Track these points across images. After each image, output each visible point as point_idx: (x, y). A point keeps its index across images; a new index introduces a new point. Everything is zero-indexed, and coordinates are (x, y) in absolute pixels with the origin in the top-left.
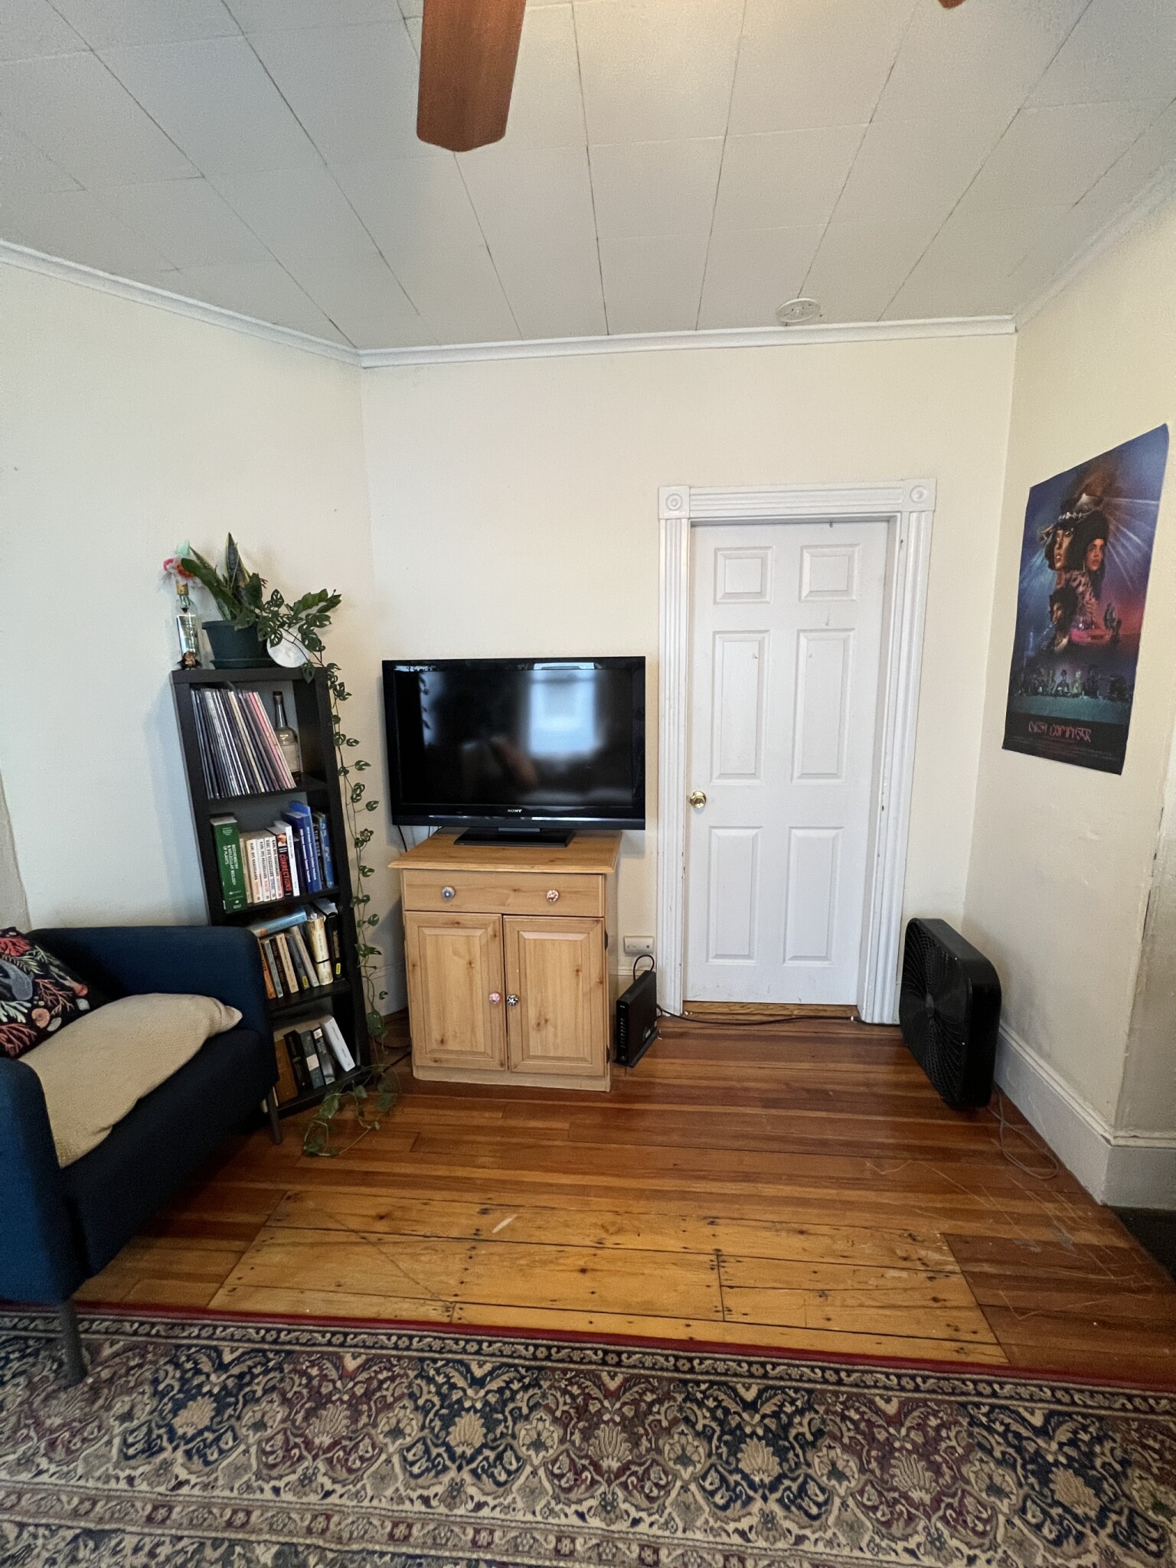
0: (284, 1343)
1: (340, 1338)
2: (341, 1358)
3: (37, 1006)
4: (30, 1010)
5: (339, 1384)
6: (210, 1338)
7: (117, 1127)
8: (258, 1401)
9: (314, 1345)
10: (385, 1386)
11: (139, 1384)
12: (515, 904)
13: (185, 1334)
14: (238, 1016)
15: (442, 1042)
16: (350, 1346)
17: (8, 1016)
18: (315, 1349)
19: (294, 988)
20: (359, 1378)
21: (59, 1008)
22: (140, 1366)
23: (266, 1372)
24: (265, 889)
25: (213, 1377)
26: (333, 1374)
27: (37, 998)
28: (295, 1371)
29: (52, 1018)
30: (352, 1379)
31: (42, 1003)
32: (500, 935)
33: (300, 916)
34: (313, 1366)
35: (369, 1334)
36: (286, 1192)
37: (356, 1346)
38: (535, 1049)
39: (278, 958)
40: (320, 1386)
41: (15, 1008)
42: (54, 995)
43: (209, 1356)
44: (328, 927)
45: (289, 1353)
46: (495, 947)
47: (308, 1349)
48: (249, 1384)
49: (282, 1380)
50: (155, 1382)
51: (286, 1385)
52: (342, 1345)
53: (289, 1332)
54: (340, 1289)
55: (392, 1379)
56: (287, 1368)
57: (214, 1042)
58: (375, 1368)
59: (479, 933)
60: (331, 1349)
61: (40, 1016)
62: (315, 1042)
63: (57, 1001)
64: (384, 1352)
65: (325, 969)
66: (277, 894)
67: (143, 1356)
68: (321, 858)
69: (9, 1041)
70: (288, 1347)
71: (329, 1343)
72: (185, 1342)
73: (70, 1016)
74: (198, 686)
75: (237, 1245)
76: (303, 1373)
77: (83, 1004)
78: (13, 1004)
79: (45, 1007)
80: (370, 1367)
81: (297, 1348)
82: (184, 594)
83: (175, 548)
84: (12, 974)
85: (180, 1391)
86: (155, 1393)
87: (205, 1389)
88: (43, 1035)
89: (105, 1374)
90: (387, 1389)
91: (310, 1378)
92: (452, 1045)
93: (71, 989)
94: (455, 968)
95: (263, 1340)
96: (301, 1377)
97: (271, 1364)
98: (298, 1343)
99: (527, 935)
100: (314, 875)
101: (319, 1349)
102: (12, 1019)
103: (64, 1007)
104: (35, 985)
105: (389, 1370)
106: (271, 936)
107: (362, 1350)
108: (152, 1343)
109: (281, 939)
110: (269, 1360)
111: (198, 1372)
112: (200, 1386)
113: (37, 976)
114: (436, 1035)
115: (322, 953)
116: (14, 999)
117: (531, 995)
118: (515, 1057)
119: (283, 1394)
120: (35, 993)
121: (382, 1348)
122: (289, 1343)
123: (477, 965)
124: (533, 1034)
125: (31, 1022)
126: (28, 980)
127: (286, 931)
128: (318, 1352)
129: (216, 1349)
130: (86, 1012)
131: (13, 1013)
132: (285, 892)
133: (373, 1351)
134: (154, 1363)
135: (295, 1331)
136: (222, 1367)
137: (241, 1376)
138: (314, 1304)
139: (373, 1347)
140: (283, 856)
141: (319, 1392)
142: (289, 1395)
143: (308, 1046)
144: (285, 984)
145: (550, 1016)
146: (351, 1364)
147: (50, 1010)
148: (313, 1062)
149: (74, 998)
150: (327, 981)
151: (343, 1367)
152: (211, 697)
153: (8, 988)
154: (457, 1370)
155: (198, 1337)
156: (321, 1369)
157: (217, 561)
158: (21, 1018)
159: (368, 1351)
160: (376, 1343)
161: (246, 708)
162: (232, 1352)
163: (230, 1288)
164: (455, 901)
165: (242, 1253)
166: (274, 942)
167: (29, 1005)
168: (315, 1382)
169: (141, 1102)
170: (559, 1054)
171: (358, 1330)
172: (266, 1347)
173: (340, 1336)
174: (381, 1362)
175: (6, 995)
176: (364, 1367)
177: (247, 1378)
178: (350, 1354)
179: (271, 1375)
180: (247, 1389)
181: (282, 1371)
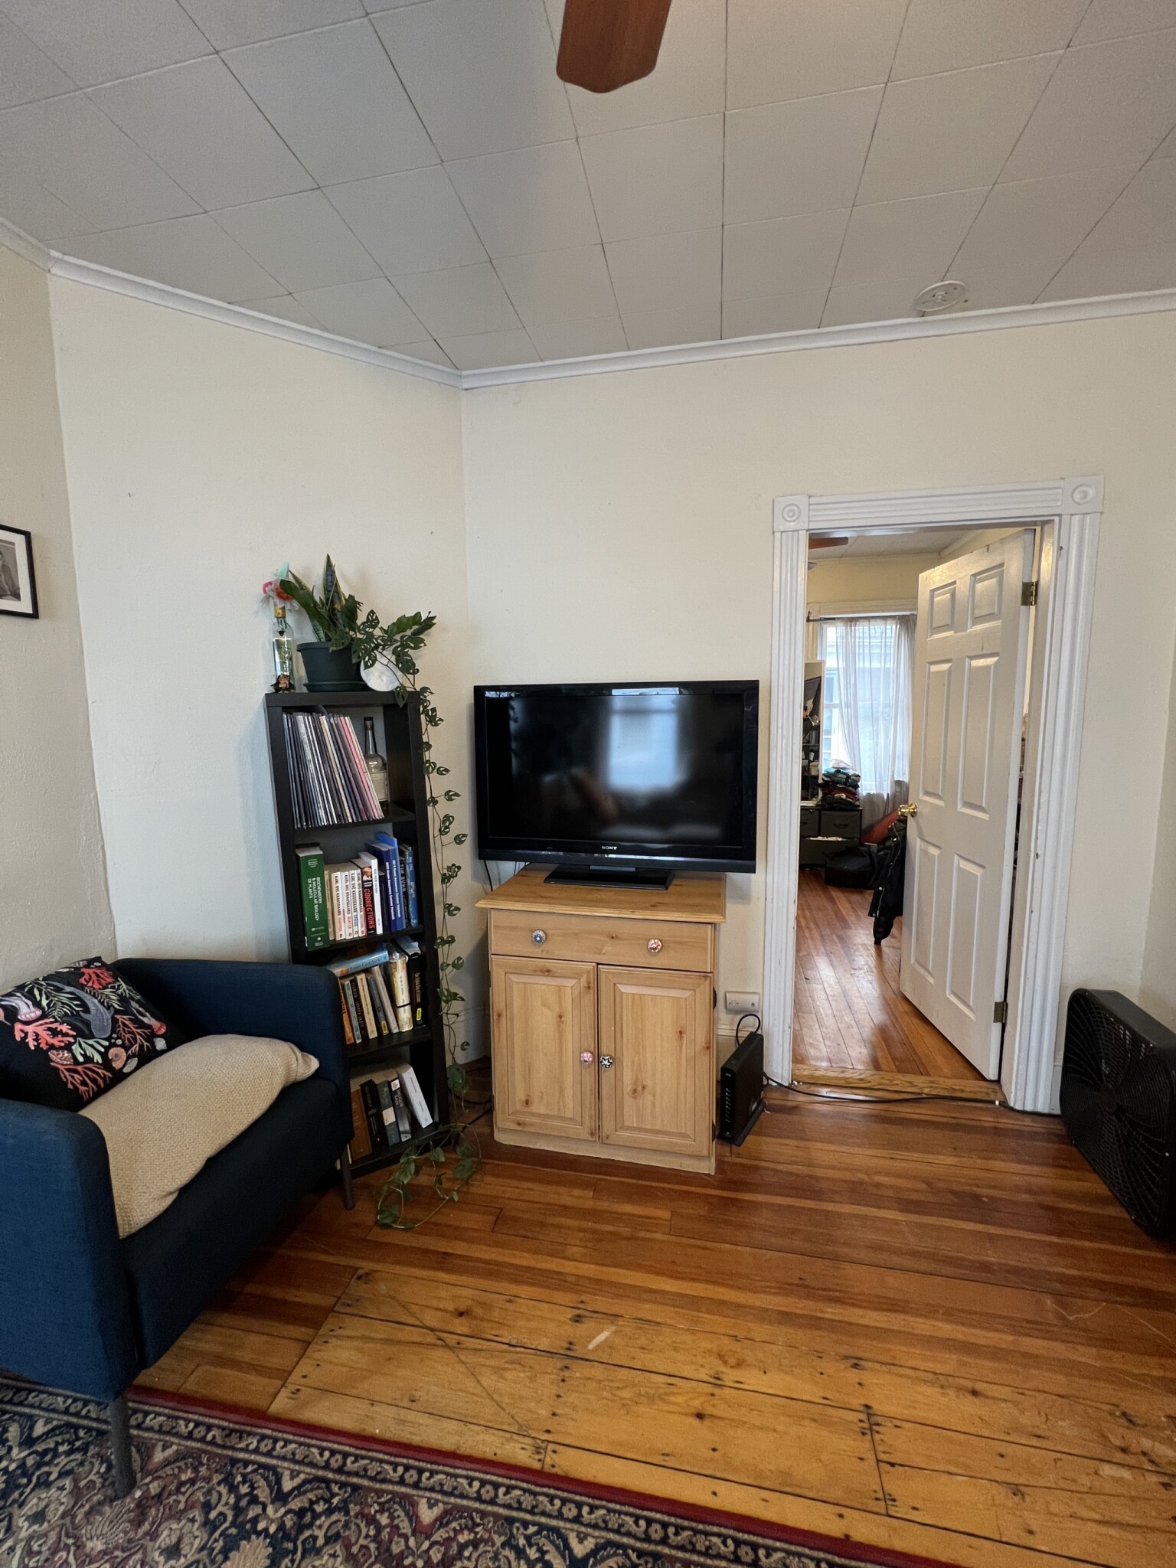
0: (349, 1474)
1: (411, 1476)
2: (414, 1504)
3: (115, 1045)
4: (107, 1049)
5: (412, 1542)
6: (269, 1454)
7: (183, 1191)
8: (318, 1552)
9: (384, 1481)
10: (466, 1554)
11: (190, 1507)
12: (611, 952)
13: (242, 1445)
14: (314, 1064)
15: (527, 1102)
16: (425, 1489)
17: (85, 1056)
18: (384, 1486)
19: (373, 1034)
20: (436, 1537)
21: (135, 1048)
22: (192, 1482)
23: (329, 1512)
24: (348, 927)
25: (270, 1510)
26: (405, 1527)
27: (115, 1036)
28: (361, 1515)
29: (129, 1058)
30: (428, 1537)
31: (119, 1042)
32: (594, 986)
33: (382, 956)
34: (382, 1511)
35: (447, 1474)
36: (357, 1269)
37: (432, 1489)
38: (631, 1119)
39: (357, 999)
40: (391, 1541)
41: (92, 1046)
42: (133, 1033)
43: (266, 1479)
44: (411, 968)
45: (356, 1488)
46: (589, 999)
47: (378, 1486)
48: (310, 1526)
49: (346, 1526)
50: (207, 1507)
51: (351, 1533)
52: (416, 1485)
53: (357, 1458)
54: (414, 1406)
55: (475, 1544)
56: (354, 1509)
57: (291, 1092)
58: (454, 1525)
59: (571, 983)
60: (403, 1489)
61: (116, 1056)
62: (392, 1093)
63: (135, 1039)
64: (465, 1502)
65: (405, 1014)
66: (360, 931)
67: (196, 1470)
68: (406, 894)
69: (84, 1083)
70: (355, 1480)
71: (402, 1481)
72: (241, 1455)
73: (147, 1056)
74: (291, 710)
75: (302, 1332)
76: (371, 1520)
77: (160, 1044)
78: (91, 1042)
79: (123, 1046)
80: (448, 1524)
81: (365, 1482)
82: (281, 618)
83: (273, 572)
84: (92, 1008)
85: (233, 1524)
86: (206, 1523)
87: (261, 1526)
88: (119, 1077)
89: (154, 1488)
90: (469, 1558)
91: (379, 1529)
92: (538, 1108)
93: (149, 1027)
94: (543, 1021)
95: (327, 1466)
96: (368, 1525)
97: (335, 1501)
98: (365, 1476)
99: (624, 989)
100: (398, 912)
101: (390, 1487)
102: (88, 1059)
103: (141, 1046)
104: (115, 1021)
105: (471, 1530)
106: (352, 975)
107: (439, 1497)
108: (205, 1452)
109: (361, 979)
110: (333, 1495)
111: (254, 1500)
112: (255, 1521)
113: (117, 1012)
114: (520, 1096)
115: (403, 997)
116: (92, 1037)
117: (628, 1058)
118: (608, 1127)
119: (348, 1547)
120: (113, 1031)
121: (462, 1496)
122: (356, 1474)
123: (568, 1018)
124: (628, 1101)
125: (107, 1063)
126: (107, 1015)
127: (367, 971)
128: (389, 1492)
129: (273, 1469)
130: (163, 1052)
131: (90, 1052)
132: (368, 929)
133: (452, 1500)
134: (208, 1479)
135: (363, 1458)
136: (281, 1497)
137: (300, 1513)
138: (384, 1423)
139: (450, 1494)
140: (367, 890)
141: (388, 1550)
142: (355, 1549)
143: (385, 1098)
144: (363, 1028)
145: (649, 1083)
146: (427, 1515)
147: (127, 1050)
148: (389, 1116)
149: (151, 1037)
150: (407, 1027)
151: (417, 1517)
152: (302, 720)
153: (88, 1024)
154: (553, 1543)
155: (256, 1451)
156: (392, 1517)
157: (314, 583)
158: (98, 1058)
159: (446, 1499)
160: (455, 1488)
161: (337, 733)
162: (292, 1478)
163: (292, 1388)
164: (544, 947)
165: (309, 1343)
166: (354, 983)
167: (106, 1043)
168: (385, 1535)
169: (211, 1163)
170: (658, 1127)
171: (434, 1467)
172: (330, 1475)
173: (413, 1472)
174: (461, 1517)
175: (84, 1031)
176: (441, 1522)
177: (308, 1518)
178: (425, 1500)
179: (334, 1517)
180: (307, 1533)
181: (347, 1513)
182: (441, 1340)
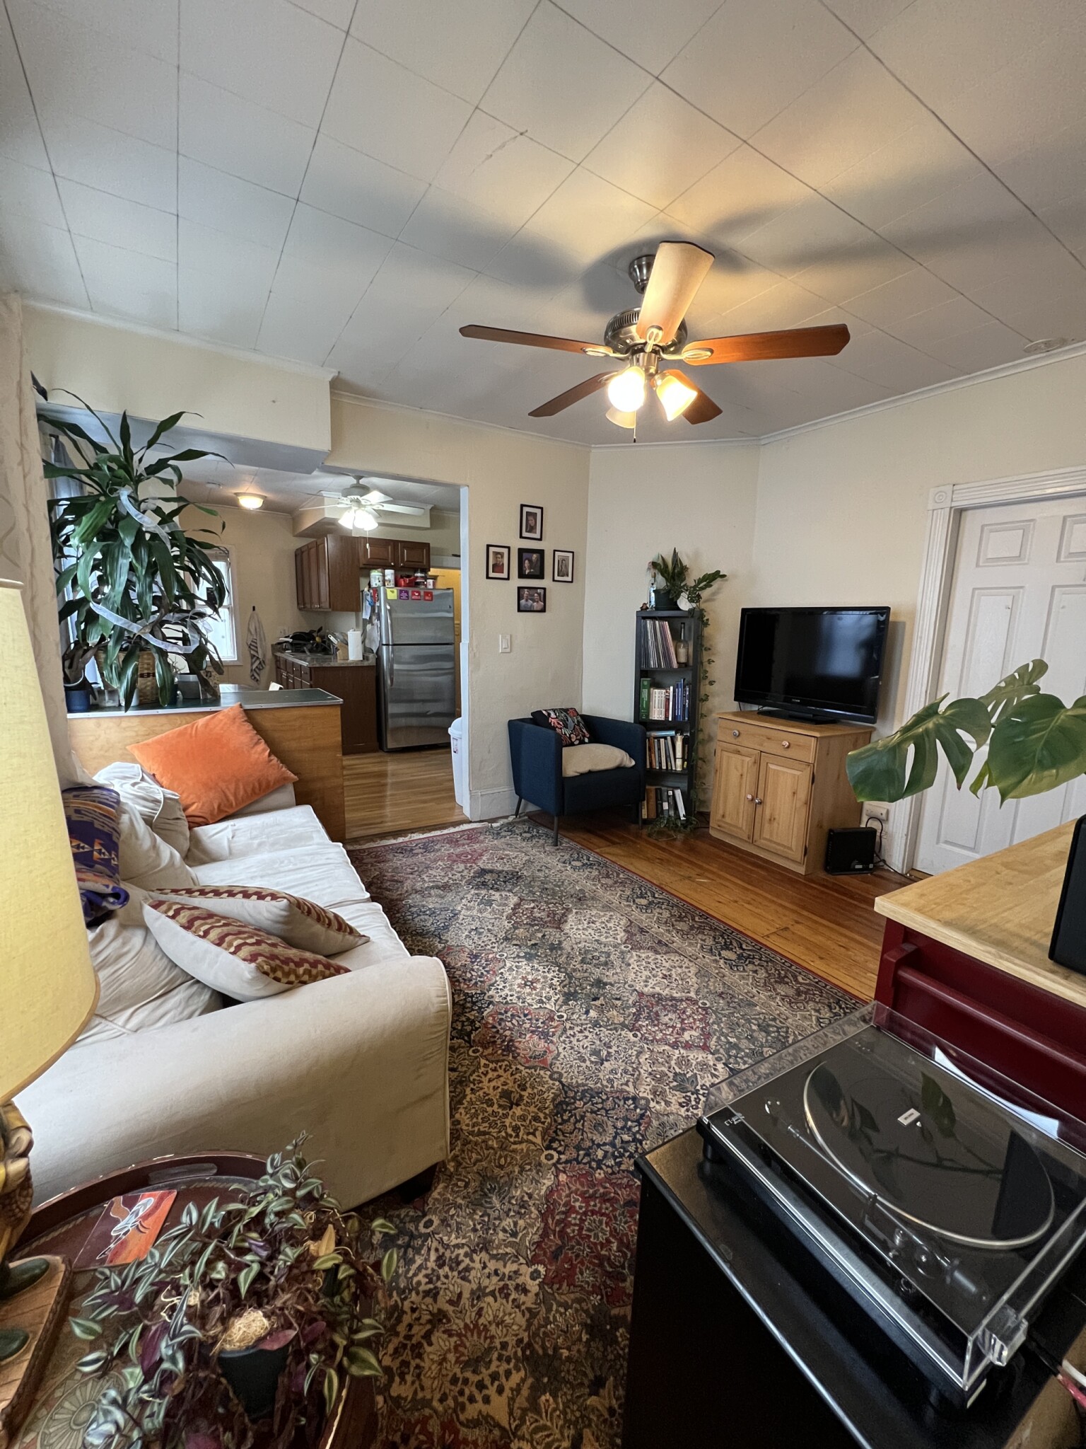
2: (619, 874)
3: (574, 734)
4: (571, 734)
7: (582, 774)
8: (592, 869)
9: (614, 868)
10: (627, 884)
11: (568, 853)
12: (768, 747)
13: (584, 851)
14: (633, 763)
15: (723, 816)
17: (565, 733)
19: (664, 767)
21: (579, 738)
22: (570, 850)
24: (657, 714)
25: (585, 860)
26: (615, 875)
27: (574, 732)
29: (577, 740)
32: (758, 763)
33: (673, 733)
35: (631, 874)
36: (634, 840)
37: (626, 874)
38: (766, 835)
39: (659, 749)
40: (610, 875)
42: (579, 733)
43: (586, 857)
44: (685, 742)
45: (606, 866)
46: (755, 769)
47: (612, 868)
49: (600, 869)
52: (622, 872)
53: (610, 863)
54: (630, 864)
56: (604, 868)
57: (620, 769)
59: (748, 759)
61: (573, 737)
62: (668, 796)
63: (579, 735)
64: (633, 879)
65: (679, 762)
66: (662, 718)
67: (572, 849)
68: (684, 706)
69: (563, 741)
71: (619, 870)
73: (582, 742)
74: (645, 618)
77: (586, 740)
78: (568, 731)
79: (576, 735)
80: (626, 879)
81: (609, 866)
82: (654, 577)
83: (652, 557)
84: (570, 722)
85: (576, 859)
86: (571, 856)
87: (582, 861)
88: (572, 744)
89: (561, 848)
91: (609, 872)
92: (728, 820)
93: (584, 733)
94: (734, 776)
95: (602, 861)
96: (606, 871)
99: (771, 766)
100: (679, 712)
102: (566, 735)
104: (575, 728)
105: (631, 882)
106: (658, 738)
107: (627, 876)
108: (575, 848)
109: (662, 741)
111: (582, 858)
113: (576, 726)
114: (721, 812)
115: (679, 754)
116: (568, 729)
117: (768, 801)
118: (756, 837)
120: (574, 730)
123: (744, 777)
124: (767, 825)
125: (570, 738)
126: (574, 726)
127: (665, 738)
128: (614, 870)
129: (589, 857)
130: (587, 743)
131: (567, 733)
132: (666, 718)
133: (630, 877)
134: (574, 852)
136: (588, 860)
138: (621, 863)
140: (668, 700)
141: (608, 876)
142: (600, 872)
143: (665, 797)
144: (660, 763)
145: (777, 817)
147: (577, 737)
148: (666, 806)
149: (584, 736)
150: (679, 769)
152: (649, 622)
153: (568, 725)
155: (586, 853)
156: (613, 873)
157: (660, 561)
158: (568, 736)
161: (662, 628)
162: (592, 859)
164: (740, 739)
165: (611, 846)
166: (659, 741)
169: (590, 772)
170: (778, 841)
175: (566, 726)
179: (598, 867)
180: (591, 866)
182: (648, 859)
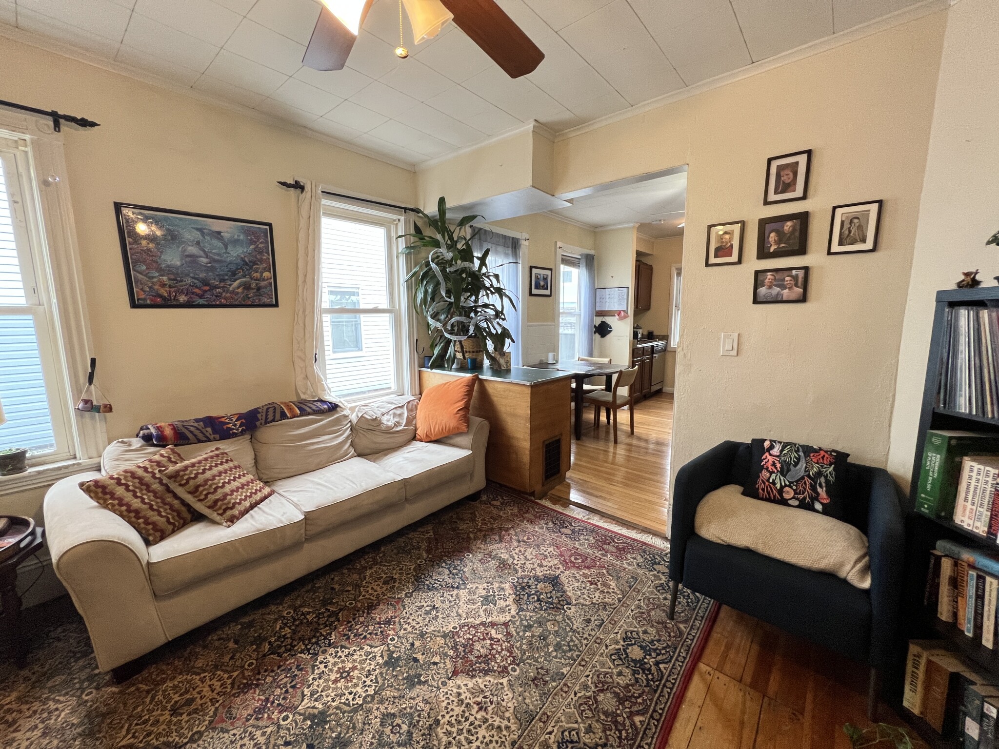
0: (662, 689)
1: (656, 716)
2: (643, 714)
3: (791, 487)
4: (786, 486)
5: (627, 710)
6: (677, 660)
7: (729, 547)
8: (633, 675)
9: (656, 703)
10: (617, 732)
11: (660, 635)
13: (682, 651)
14: (868, 583)
16: (649, 721)
17: (774, 481)
18: (654, 703)
19: (988, 642)
20: (627, 721)
21: (801, 497)
22: (670, 636)
23: (647, 680)
25: (653, 660)
26: (635, 709)
27: (795, 484)
28: (644, 692)
29: (794, 498)
30: (628, 717)
31: (794, 488)
34: (643, 700)
35: (655, 733)
37: (648, 724)
40: (630, 702)
41: (780, 480)
42: (805, 489)
43: (666, 659)
45: (655, 691)
47: (655, 700)
48: (644, 672)
49: (640, 686)
50: (658, 641)
51: (637, 687)
52: (652, 717)
53: (669, 694)
54: (697, 728)
55: (620, 738)
56: (647, 689)
58: (630, 731)
60: (651, 711)
61: (788, 492)
62: (983, 713)
63: (803, 493)
64: (639, 738)
66: (982, 531)
67: (674, 637)
69: (763, 490)
70: (659, 691)
71: (655, 711)
72: (678, 651)
73: (806, 506)
75: (748, 679)
76: (640, 696)
77: (818, 507)
78: (782, 478)
79: (794, 490)
80: (632, 728)
81: (657, 695)
84: (799, 466)
85: (650, 648)
86: (653, 641)
87: (648, 657)
88: (784, 502)
89: (669, 625)
90: (615, 733)
91: (636, 698)
93: (818, 494)
95: (667, 681)
96: (639, 694)
97: (652, 683)
98: (660, 696)
101: (653, 705)
102: (774, 483)
103: (805, 498)
104: (803, 478)
105: (626, 738)
107: (644, 727)
108: (681, 640)
110: (654, 682)
111: (658, 655)
112: (650, 655)
113: (809, 476)
116: (785, 476)
119: (632, 685)
120: (797, 481)
121: (642, 738)
122: (662, 692)
125: (780, 492)
126: (802, 473)
128: (651, 704)
129: (670, 661)
130: (817, 511)
131: (777, 481)
132: (989, 532)
133: (642, 733)
134: (669, 641)
135: (669, 696)
136: (657, 664)
137: (649, 670)
138: (688, 711)
139: (644, 733)
140: (997, 493)
141: (627, 700)
142: (630, 688)
146: (637, 719)
147: (796, 493)
148: (971, 728)
149: (816, 498)
151: (637, 715)
153: (789, 470)
155: (679, 655)
156: (640, 704)
158: (778, 486)
159: (642, 729)
160: (647, 736)
162: (665, 668)
163: (712, 672)
165: (740, 681)
166: (982, 580)
167: (788, 483)
168: (633, 700)
171: (659, 728)
172: (663, 682)
173: (658, 717)
174: (633, 735)
175: (784, 472)
176: (633, 725)
177: (647, 672)
178: (644, 719)
179: (644, 681)
180: (641, 672)
181: (645, 686)
